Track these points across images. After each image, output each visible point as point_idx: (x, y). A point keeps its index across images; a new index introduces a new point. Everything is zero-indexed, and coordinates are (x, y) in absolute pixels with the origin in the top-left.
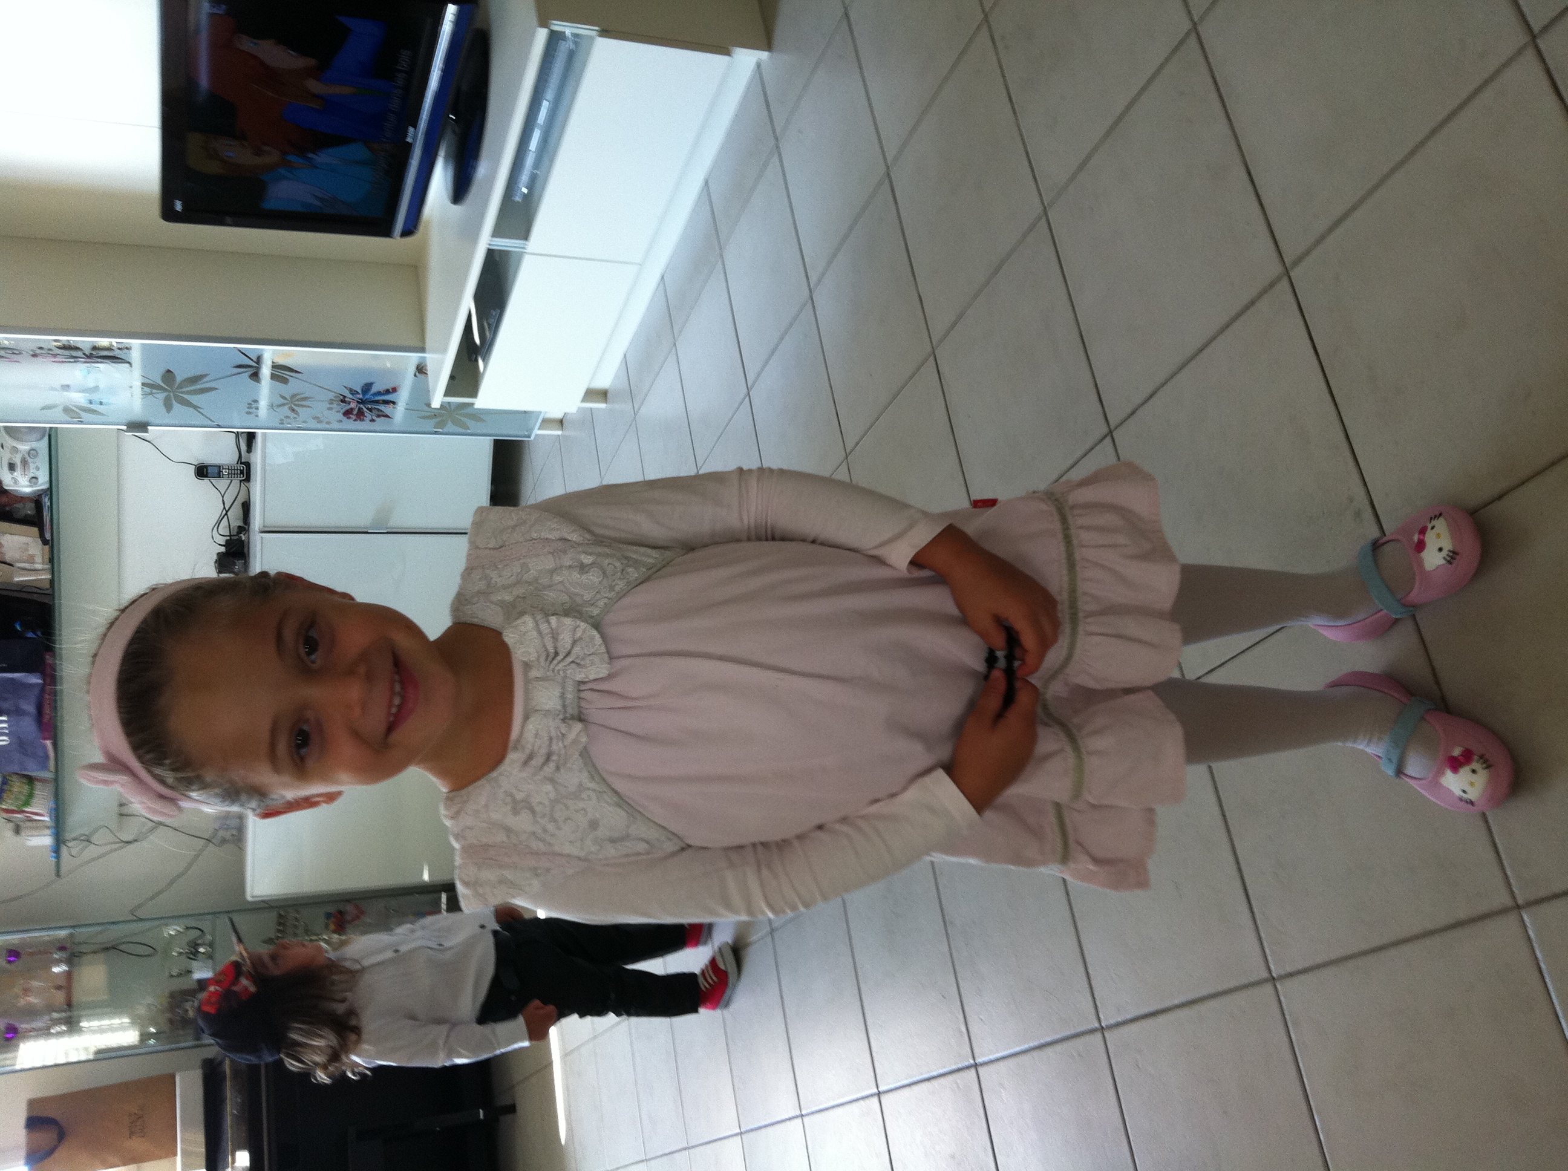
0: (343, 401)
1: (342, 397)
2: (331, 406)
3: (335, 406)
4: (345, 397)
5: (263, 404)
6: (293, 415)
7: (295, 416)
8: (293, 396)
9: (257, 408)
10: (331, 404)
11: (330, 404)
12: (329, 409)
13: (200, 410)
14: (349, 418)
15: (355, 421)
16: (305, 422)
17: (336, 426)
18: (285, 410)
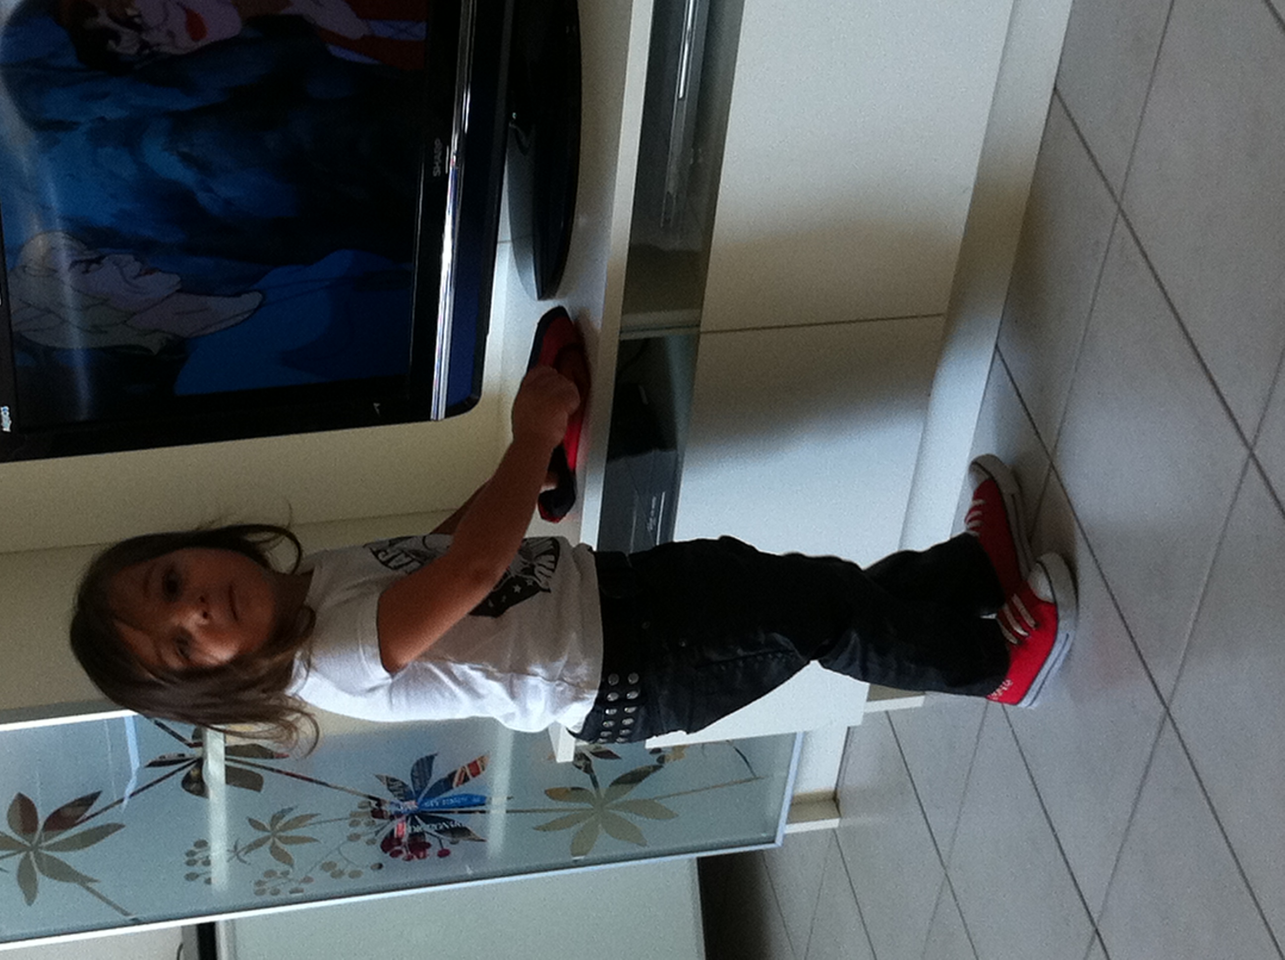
0: (377, 813)
1: (374, 803)
2: (353, 830)
3: (361, 829)
4: (379, 802)
5: (218, 849)
6: (281, 867)
7: (285, 867)
8: (275, 819)
9: (207, 863)
10: (354, 824)
11: (351, 825)
12: (354, 838)
13: (90, 885)
14: (395, 854)
15: (409, 859)
16: (308, 880)
17: (371, 878)
18: (263, 858)
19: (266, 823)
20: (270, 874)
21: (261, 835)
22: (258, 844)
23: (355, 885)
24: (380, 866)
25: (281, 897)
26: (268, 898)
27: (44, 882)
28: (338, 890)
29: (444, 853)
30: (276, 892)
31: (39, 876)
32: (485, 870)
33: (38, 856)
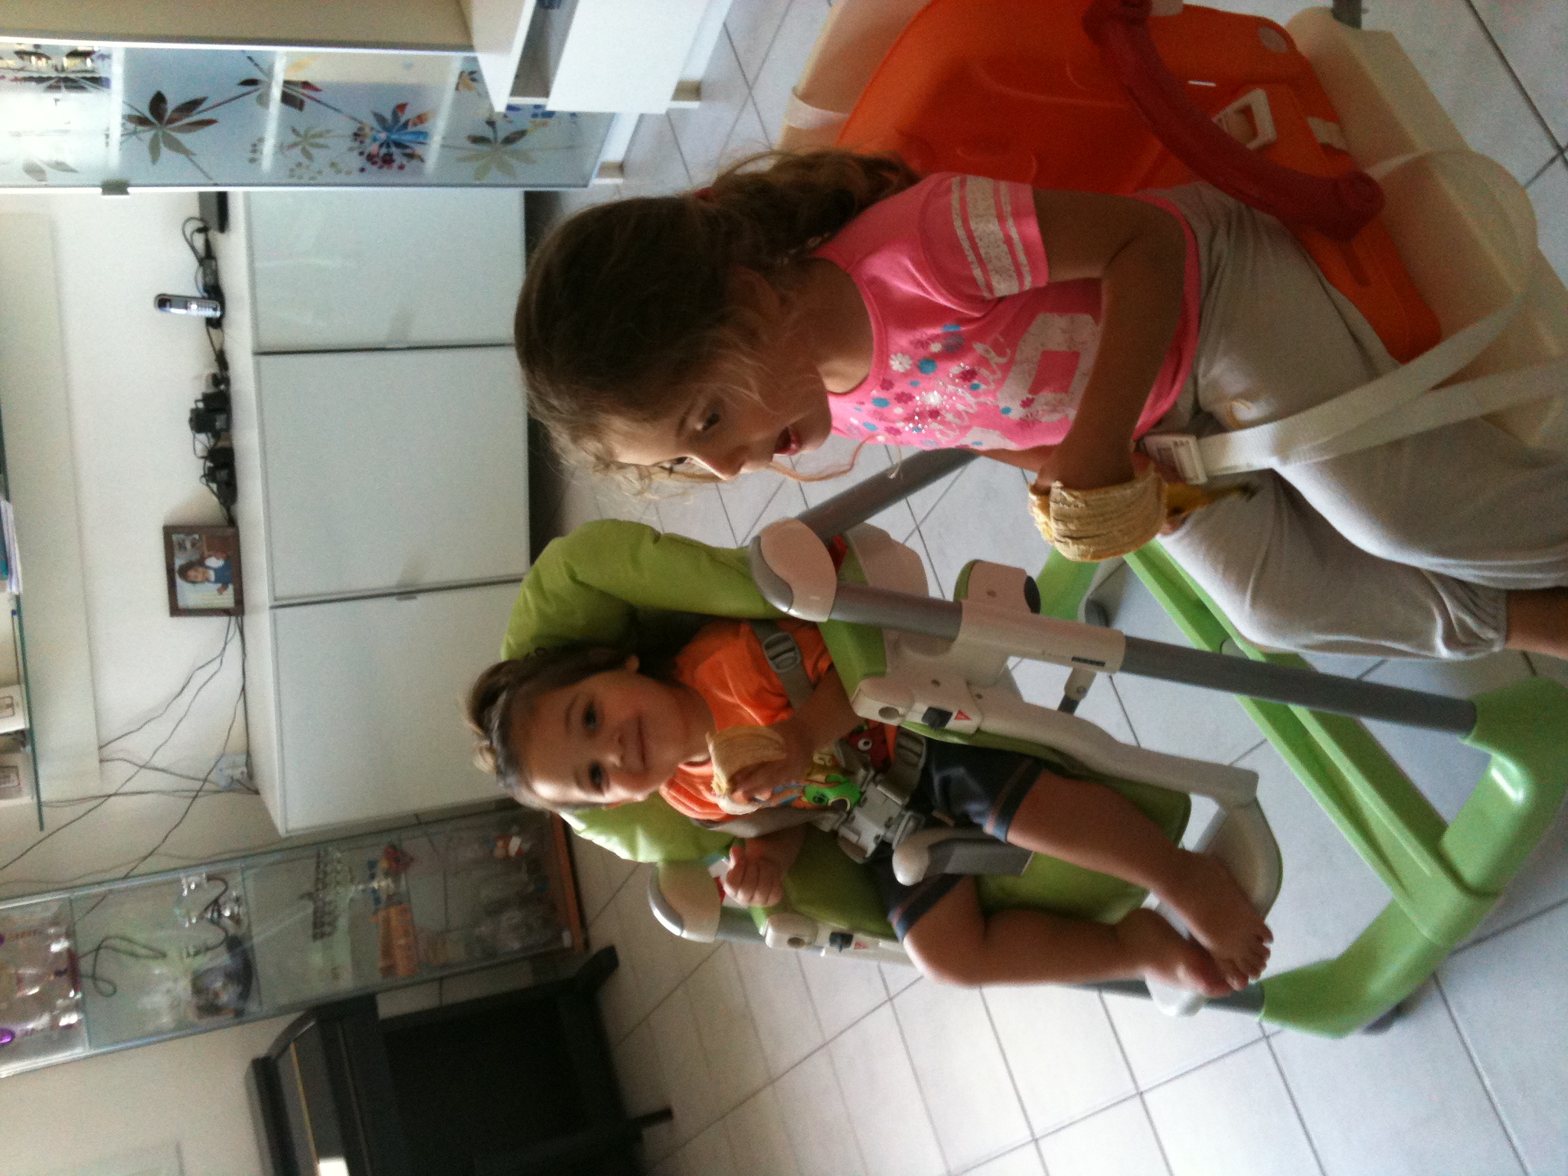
2: (352, 145)
5: (269, 147)
6: (306, 162)
7: (308, 162)
8: (309, 130)
9: (261, 153)
10: (353, 141)
11: (351, 141)
12: (351, 149)
13: (193, 158)
14: (374, 163)
15: (381, 167)
16: (320, 172)
17: (357, 177)
18: (296, 154)
19: (302, 133)
20: (299, 165)
21: (299, 139)
22: (294, 145)
23: (348, 180)
24: (362, 170)
25: (302, 181)
26: (294, 180)
27: (165, 151)
28: (338, 181)
29: (401, 167)
30: (300, 177)
31: (162, 145)
32: (423, 181)
33: (164, 134)
